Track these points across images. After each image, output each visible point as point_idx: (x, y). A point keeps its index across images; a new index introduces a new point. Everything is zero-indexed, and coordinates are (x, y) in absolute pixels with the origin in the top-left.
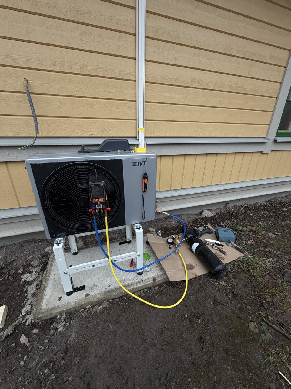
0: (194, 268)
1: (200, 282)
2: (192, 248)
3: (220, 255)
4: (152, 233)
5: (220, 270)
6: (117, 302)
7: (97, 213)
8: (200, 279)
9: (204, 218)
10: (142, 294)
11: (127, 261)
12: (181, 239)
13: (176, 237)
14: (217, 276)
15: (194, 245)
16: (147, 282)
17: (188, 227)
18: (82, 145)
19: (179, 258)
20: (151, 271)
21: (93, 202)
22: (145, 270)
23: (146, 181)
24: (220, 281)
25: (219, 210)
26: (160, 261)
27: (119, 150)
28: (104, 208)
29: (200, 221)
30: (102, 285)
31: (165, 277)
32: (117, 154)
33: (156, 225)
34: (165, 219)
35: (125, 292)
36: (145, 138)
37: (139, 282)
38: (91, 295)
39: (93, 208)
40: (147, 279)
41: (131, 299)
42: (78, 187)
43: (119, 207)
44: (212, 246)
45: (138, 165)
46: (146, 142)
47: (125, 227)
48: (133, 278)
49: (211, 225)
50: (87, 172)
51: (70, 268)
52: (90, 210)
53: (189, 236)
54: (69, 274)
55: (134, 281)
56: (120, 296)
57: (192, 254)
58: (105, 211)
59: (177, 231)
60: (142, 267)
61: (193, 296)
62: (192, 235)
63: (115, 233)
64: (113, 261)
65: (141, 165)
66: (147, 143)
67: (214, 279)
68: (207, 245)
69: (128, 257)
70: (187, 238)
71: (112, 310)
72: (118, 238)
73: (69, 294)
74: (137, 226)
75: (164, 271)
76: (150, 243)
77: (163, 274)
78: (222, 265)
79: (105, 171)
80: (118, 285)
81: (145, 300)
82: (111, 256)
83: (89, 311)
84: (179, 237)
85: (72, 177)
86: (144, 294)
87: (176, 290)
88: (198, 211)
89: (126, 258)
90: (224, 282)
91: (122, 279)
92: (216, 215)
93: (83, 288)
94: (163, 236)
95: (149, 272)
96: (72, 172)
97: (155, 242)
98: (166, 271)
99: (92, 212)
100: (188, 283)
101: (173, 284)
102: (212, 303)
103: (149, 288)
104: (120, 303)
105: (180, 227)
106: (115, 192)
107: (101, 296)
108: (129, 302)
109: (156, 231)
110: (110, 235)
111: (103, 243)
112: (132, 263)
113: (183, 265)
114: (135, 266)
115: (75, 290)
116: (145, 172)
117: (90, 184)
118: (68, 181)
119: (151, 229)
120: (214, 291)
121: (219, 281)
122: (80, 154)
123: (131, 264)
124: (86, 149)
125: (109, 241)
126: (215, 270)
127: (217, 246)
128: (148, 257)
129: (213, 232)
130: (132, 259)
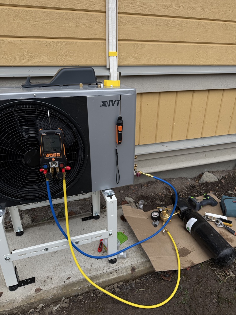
0: (189, 253)
1: (198, 273)
2: (187, 226)
3: (227, 235)
4: (129, 204)
5: (226, 256)
6: (81, 300)
7: (51, 173)
8: (197, 269)
9: (204, 183)
10: (115, 289)
11: (94, 244)
12: (171, 213)
13: (163, 210)
14: (222, 264)
15: (190, 221)
16: (122, 273)
17: (181, 196)
18: (27, 77)
19: (168, 240)
20: (127, 257)
21: (46, 158)
22: (119, 257)
23: (120, 128)
24: (227, 272)
25: (226, 172)
26: (142, 243)
27: (81, 84)
28: (62, 166)
29: (198, 188)
30: (58, 276)
31: (148, 266)
32: (78, 89)
33: (134, 193)
34: (148, 185)
35: (92, 286)
36: (119, 66)
37: (111, 273)
38: (43, 290)
39: (45, 166)
40: (122, 269)
41: (99, 295)
42: (23, 137)
43: (82, 166)
44: (216, 223)
45: (109, 106)
46: (120, 73)
47: (91, 196)
48: (102, 267)
49: (214, 194)
50: (35, 114)
51: (13, 252)
52: (41, 170)
53: (183, 209)
54: (12, 261)
55: (104, 271)
56: (84, 292)
57: (187, 234)
58: (63, 171)
59: (165, 202)
60: (116, 251)
61: (188, 292)
62: (186, 208)
63: (77, 205)
64: (74, 243)
65: (113, 105)
66: (122, 75)
67: (218, 268)
68: (208, 222)
69: (96, 237)
70: (179, 212)
71: (74, 311)
72: (81, 212)
73: (12, 288)
74: (108, 194)
75: (147, 257)
76: (126, 218)
77: (145, 262)
78: (230, 248)
79: (62, 114)
80: (81, 277)
81: (119, 297)
82: (71, 237)
83: (41, 312)
84: (167, 210)
85: (14, 122)
86: (118, 289)
87: (164, 284)
88: (196, 174)
89: (92, 238)
90: (232, 272)
91: (87, 268)
92: (221, 179)
93: (32, 280)
94: (145, 209)
95: (125, 258)
96: (13, 114)
97: (133, 216)
98: (149, 258)
99: (44, 172)
100: (181, 274)
101: (159, 275)
102: (214, 301)
103: (126, 282)
104: (85, 301)
105: (168, 196)
106: (76, 144)
107: (57, 291)
108: (97, 300)
109: (134, 202)
110: (69, 208)
111: (59, 219)
112: (101, 247)
113: (174, 249)
114: (106, 251)
115: (21, 283)
116: (119, 116)
117: (41, 132)
118: (8, 128)
119: (128, 199)
120: (218, 285)
121: (225, 272)
122: (24, 89)
123: (99, 248)
124: (33, 82)
125: (68, 216)
126: (220, 255)
127: (223, 223)
128: (124, 238)
129: (217, 203)
130: (101, 241)
